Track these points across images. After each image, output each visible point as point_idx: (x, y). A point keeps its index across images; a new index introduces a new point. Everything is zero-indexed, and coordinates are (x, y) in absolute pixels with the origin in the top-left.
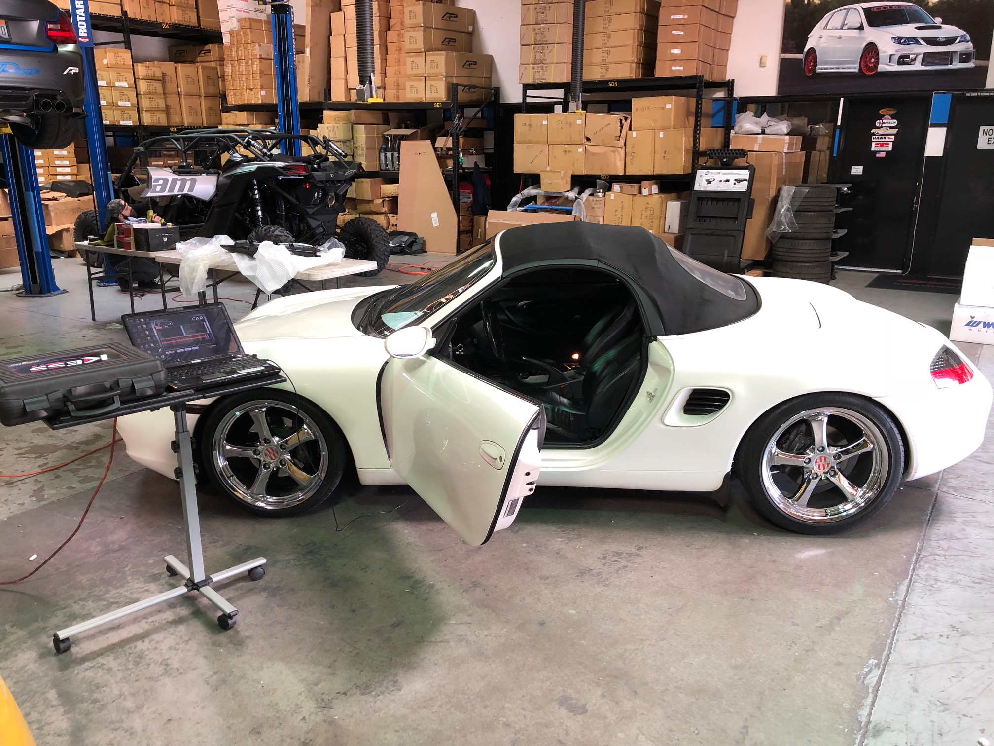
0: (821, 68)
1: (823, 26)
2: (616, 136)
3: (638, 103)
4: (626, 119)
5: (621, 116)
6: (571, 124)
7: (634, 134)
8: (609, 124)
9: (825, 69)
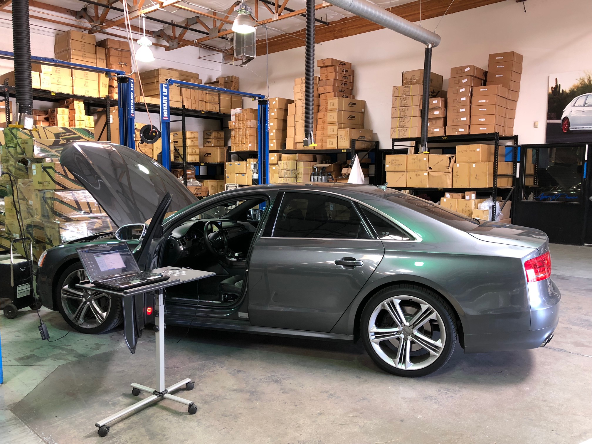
0: (572, 128)
1: (572, 105)
2: (447, 167)
3: (460, 148)
4: (453, 157)
5: (450, 156)
6: (420, 160)
7: (458, 165)
8: (443, 160)
9: (575, 128)
